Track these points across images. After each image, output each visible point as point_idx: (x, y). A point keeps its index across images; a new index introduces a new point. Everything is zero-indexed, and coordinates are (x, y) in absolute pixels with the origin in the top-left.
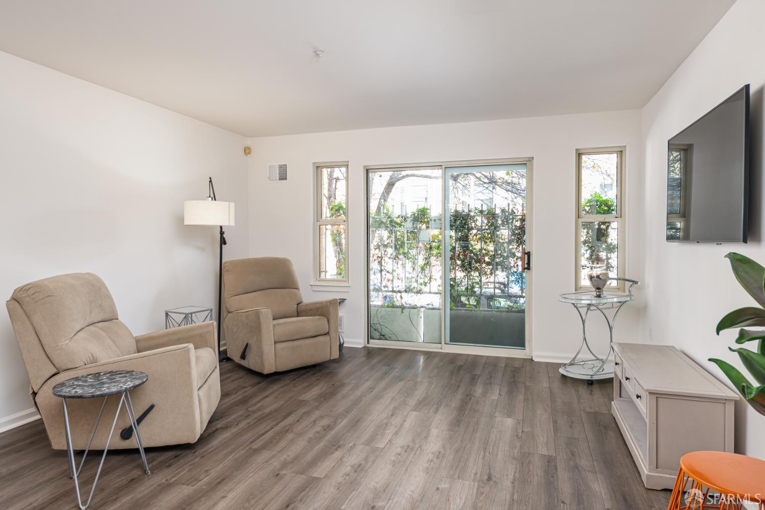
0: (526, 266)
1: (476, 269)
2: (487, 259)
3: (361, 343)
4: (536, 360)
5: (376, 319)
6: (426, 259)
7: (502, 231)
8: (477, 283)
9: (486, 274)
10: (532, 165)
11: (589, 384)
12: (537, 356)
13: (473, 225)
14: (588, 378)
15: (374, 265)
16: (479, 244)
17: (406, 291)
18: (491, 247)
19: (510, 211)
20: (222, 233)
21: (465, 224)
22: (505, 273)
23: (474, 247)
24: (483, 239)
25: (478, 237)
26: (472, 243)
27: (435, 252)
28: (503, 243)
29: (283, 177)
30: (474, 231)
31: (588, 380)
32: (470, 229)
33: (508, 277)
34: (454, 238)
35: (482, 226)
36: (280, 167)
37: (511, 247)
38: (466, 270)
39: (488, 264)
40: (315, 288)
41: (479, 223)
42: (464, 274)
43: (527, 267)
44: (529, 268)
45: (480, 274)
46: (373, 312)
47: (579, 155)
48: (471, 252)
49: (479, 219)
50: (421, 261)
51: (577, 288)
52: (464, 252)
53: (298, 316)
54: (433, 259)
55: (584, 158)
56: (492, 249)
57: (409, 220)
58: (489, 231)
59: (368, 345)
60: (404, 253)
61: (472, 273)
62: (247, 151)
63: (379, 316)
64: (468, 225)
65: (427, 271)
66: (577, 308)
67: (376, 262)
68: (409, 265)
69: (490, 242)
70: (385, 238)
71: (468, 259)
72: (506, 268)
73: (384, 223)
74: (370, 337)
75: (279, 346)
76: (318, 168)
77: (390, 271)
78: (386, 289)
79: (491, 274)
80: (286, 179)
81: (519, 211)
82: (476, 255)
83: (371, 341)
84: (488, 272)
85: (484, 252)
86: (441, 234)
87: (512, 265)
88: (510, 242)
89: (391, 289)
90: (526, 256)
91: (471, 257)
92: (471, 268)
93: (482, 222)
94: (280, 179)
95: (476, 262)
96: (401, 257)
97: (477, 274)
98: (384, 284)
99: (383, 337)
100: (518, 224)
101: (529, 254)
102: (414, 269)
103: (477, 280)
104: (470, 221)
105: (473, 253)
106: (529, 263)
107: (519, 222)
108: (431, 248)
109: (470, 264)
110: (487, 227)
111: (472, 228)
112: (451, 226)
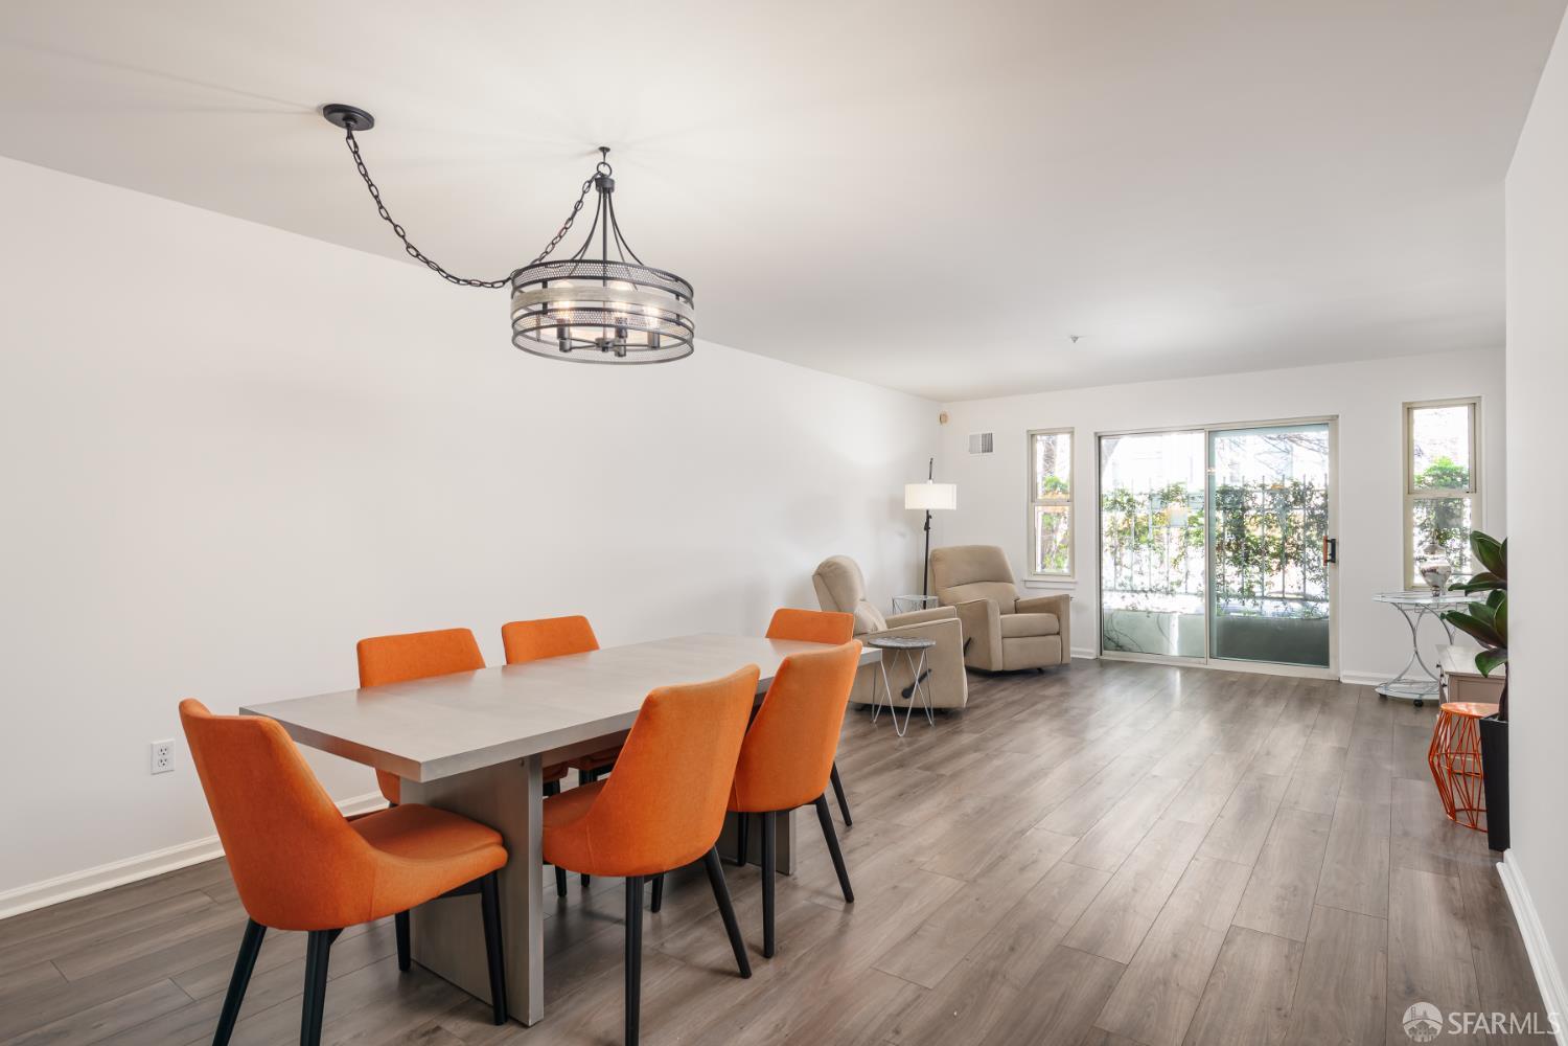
0: (1329, 557)
1: (1255, 563)
2: (1272, 549)
3: (1090, 654)
4: (1344, 681)
5: (1110, 624)
6: (1180, 548)
7: (1295, 512)
8: (1258, 582)
9: (1270, 568)
10: (1336, 425)
11: (1416, 705)
12: (1346, 677)
13: (1250, 503)
14: (1417, 697)
15: (1107, 558)
16: (1260, 528)
17: (1151, 590)
18: (1278, 534)
19: (1307, 484)
20: (929, 517)
21: (1238, 503)
22: (1300, 569)
23: (1253, 533)
24: (1267, 522)
25: (1258, 519)
26: (1249, 527)
27: (1193, 540)
28: (1297, 527)
29: (988, 447)
30: (1252, 512)
31: (1416, 700)
32: (1244, 510)
33: (1304, 574)
34: (1222, 521)
35: (1263, 505)
36: (984, 436)
37: (1308, 533)
38: (1240, 563)
39: (1274, 556)
40: (1028, 584)
41: (1259, 501)
42: (1237, 569)
43: (1332, 558)
44: (1333, 560)
45: (1260, 569)
46: (1106, 618)
47: (1408, 409)
48: (1248, 539)
49: (1260, 495)
50: (1173, 551)
51: (1410, 588)
52: (1237, 539)
53: (1016, 612)
54: (1191, 550)
55: (1416, 413)
56: (1280, 536)
57: (1155, 499)
58: (1273, 512)
59: (1101, 657)
60: (1148, 542)
61: (1250, 568)
62: (943, 418)
63: (1115, 621)
64: (1242, 503)
65: (1182, 564)
66: (1403, 611)
67: (1109, 553)
68: (1155, 557)
69: (1277, 526)
70: (1120, 522)
71: (1243, 549)
72: (1301, 561)
73: (1119, 503)
74: (1103, 647)
75: (1007, 641)
76: (1032, 436)
77: (1128, 565)
78: (1123, 588)
79: (1279, 569)
80: (991, 451)
81: (1320, 484)
82: (1257, 545)
83: (1104, 652)
84: (1274, 567)
85: (1267, 539)
86: (1201, 515)
87: (1310, 558)
88: (1307, 527)
89: (1129, 588)
90: (1329, 544)
91: (1247, 547)
92: (1247, 561)
93: (1264, 499)
94: (984, 451)
95: (1256, 553)
96: (1144, 546)
97: (1257, 569)
98: (1119, 581)
99: (1120, 647)
100: (1320, 501)
101: (1333, 542)
102: (1162, 562)
103: (1257, 578)
104: (1245, 499)
105: (1250, 540)
106: (1333, 554)
107: (1321, 498)
108: (1187, 535)
109: (1247, 556)
110: (1271, 506)
111: (1249, 508)
112: (1218, 504)
